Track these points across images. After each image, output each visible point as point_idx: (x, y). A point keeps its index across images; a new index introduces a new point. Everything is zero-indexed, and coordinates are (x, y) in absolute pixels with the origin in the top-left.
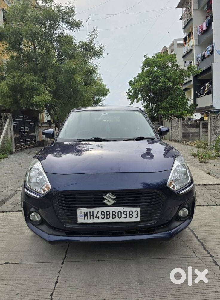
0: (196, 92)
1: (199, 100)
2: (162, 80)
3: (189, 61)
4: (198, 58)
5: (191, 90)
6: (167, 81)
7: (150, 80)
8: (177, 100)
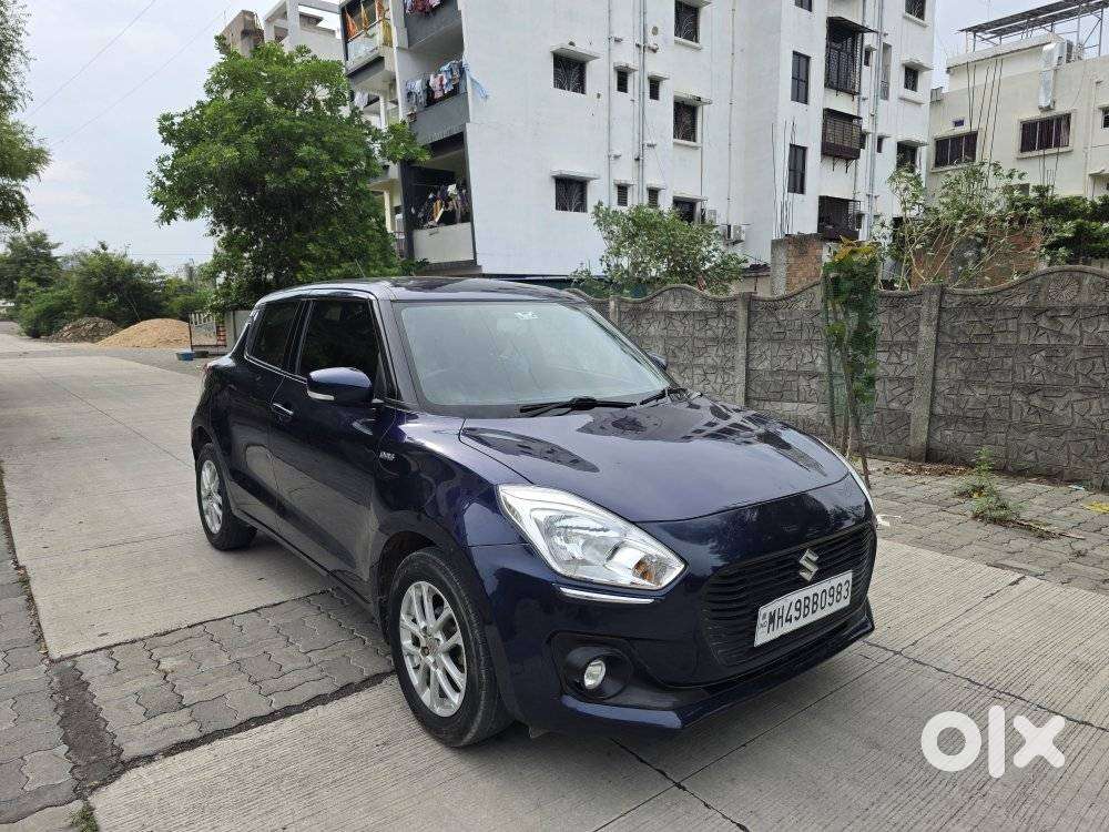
0: (413, 211)
1: (422, 236)
2: (304, 151)
3: (366, 95)
4: (410, 94)
5: (383, 198)
6: (325, 157)
7: (259, 144)
8: (364, 233)
